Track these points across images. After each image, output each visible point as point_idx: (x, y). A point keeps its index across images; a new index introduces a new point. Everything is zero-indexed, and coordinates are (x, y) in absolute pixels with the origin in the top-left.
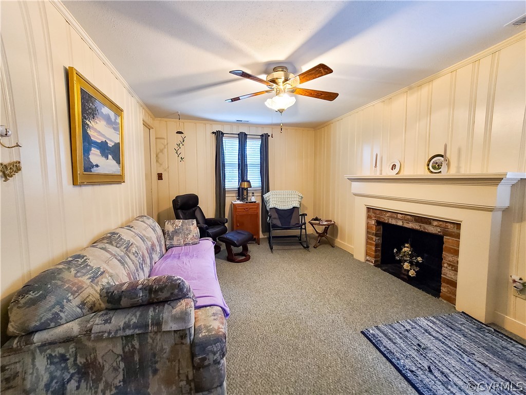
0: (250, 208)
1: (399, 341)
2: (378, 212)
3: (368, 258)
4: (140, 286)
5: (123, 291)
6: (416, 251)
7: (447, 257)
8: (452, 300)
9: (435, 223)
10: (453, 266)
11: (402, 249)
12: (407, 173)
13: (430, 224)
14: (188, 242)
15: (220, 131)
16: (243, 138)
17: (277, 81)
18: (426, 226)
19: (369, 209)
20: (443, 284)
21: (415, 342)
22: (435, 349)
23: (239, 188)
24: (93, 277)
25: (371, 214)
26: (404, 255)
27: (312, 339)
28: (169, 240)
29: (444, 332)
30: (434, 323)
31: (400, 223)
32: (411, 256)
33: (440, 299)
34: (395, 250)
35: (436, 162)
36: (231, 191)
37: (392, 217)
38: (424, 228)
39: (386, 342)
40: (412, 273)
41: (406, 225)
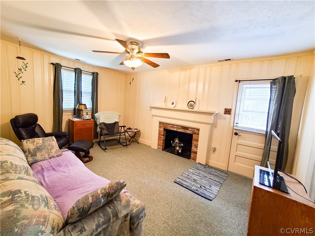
0: (87, 124)
1: (188, 181)
2: (165, 124)
3: (159, 147)
4: (101, 195)
5: (91, 204)
6: (181, 141)
7: (194, 143)
8: (195, 159)
9: (190, 129)
10: (196, 146)
11: (174, 141)
12: (178, 107)
13: (188, 129)
14: (52, 155)
15: (59, 64)
16: (78, 72)
17: (134, 50)
18: (187, 131)
19: (160, 123)
20: (192, 154)
21: (193, 179)
22: (199, 179)
23: (75, 109)
24: (46, 204)
25: (161, 125)
26: (176, 144)
27: (157, 193)
28: (31, 157)
29: (198, 172)
30: (193, 170)
31: (175, 130)
32: (179, 143)
33: (191, 159)
34: (172, 142)
35: (191, 104)
36: (67, 111)
37: (171, 127)
38: (186, 132)
39: (184, 182)
40: (180, 151)
41: (178, 130)
